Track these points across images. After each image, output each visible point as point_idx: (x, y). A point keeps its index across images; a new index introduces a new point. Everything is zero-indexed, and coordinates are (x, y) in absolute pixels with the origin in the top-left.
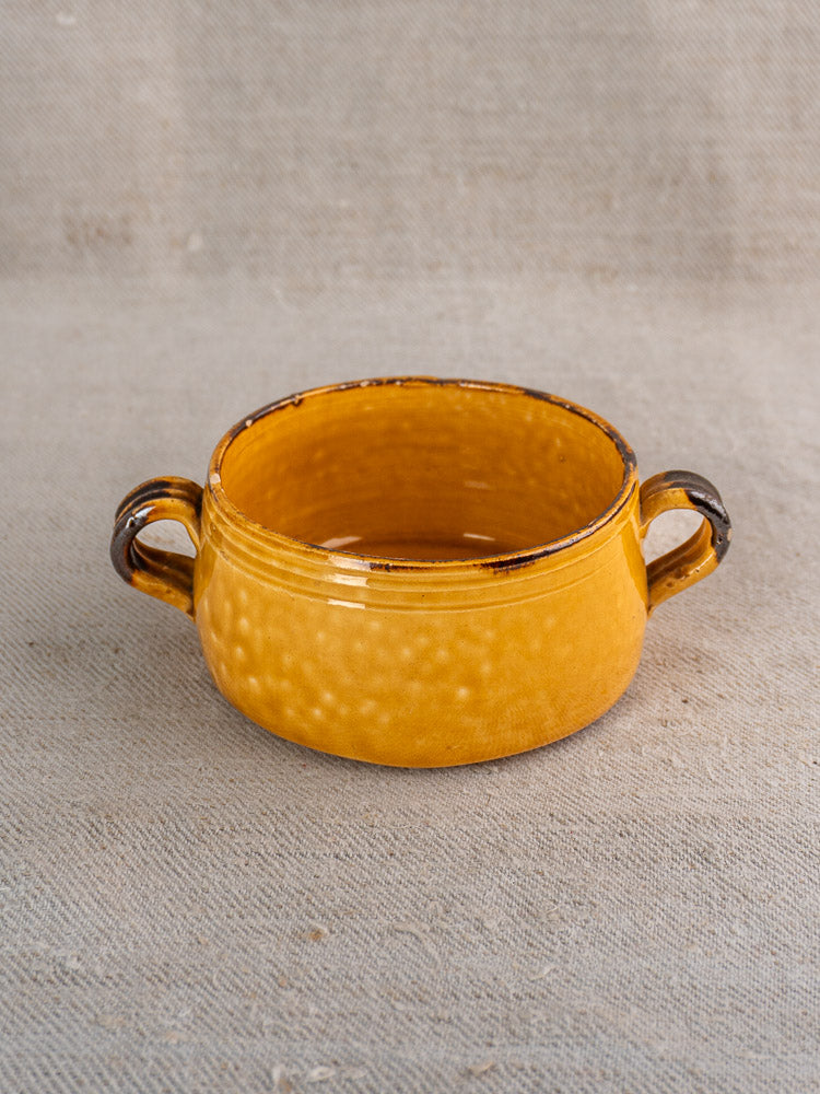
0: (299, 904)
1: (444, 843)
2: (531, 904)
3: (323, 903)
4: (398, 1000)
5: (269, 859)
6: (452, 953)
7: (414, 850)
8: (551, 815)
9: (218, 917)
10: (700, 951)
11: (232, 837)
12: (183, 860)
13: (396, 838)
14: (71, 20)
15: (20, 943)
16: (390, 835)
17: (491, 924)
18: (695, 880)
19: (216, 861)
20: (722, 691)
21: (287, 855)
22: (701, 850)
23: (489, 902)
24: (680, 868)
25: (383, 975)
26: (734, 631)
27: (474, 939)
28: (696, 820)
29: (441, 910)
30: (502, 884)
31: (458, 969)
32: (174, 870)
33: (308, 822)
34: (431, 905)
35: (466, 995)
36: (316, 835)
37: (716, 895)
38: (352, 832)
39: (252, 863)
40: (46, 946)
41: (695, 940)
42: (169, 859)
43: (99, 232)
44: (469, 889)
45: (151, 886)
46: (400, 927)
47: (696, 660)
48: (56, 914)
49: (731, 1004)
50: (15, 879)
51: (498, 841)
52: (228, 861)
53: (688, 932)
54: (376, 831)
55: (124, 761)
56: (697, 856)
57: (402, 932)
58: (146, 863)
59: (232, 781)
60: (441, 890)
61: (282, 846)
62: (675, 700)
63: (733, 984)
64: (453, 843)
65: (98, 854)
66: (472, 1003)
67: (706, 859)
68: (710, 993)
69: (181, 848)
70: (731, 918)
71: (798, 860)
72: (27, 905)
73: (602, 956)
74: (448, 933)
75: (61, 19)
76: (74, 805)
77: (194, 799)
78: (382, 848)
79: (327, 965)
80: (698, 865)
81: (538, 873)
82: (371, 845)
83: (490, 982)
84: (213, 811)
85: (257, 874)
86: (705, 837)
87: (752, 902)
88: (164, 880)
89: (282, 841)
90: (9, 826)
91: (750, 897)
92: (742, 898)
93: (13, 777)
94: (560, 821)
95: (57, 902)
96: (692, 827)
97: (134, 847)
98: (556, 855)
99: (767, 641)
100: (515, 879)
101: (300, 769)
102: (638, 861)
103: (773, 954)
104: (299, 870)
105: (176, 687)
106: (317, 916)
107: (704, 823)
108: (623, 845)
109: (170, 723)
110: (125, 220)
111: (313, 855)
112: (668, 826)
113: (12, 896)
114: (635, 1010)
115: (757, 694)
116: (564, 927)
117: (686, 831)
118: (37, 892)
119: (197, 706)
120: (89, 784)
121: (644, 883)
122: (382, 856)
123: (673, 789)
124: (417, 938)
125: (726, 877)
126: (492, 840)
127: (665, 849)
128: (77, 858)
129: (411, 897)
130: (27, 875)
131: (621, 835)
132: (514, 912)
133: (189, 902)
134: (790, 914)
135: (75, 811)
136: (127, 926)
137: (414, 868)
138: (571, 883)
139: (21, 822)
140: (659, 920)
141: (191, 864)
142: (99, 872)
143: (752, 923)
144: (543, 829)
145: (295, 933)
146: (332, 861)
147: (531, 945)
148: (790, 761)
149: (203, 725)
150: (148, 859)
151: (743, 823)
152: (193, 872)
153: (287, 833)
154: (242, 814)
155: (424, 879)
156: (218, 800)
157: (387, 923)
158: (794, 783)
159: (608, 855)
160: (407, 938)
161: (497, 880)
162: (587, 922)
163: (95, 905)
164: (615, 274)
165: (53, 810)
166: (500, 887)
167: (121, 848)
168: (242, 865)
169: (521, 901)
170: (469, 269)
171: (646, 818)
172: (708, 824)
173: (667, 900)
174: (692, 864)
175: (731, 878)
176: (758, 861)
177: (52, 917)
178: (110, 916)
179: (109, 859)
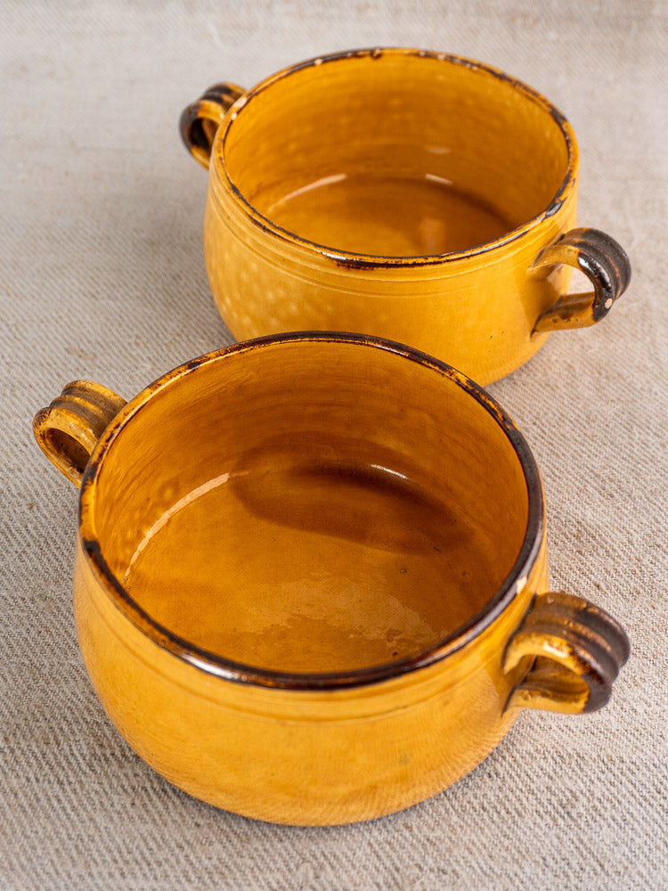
2: (397, 870)
18: (556, 841)
20: (599, 579)
22: (564, 801)
24: (543, 825)
26: (616, 495)
28: (561, 757)
30: (372, 841)
37: (574, 864)
47: (577, 537)
56: (560, 809)
67: (568, 813)
71: (656, 816)
80: (560, 821)
81: (406, 828)
86: (570, 784)
87: (608, 875)
91: (606, 867)
92: (599, 869)
96: (558, 770)
99: (648, 511)
102: (503, 812)
107: (570, 763)
108: (491, 789)
112: (534, 765)
115: (632, 584)
117: (552, 774)
121: (507, 843)
125: (585, 839)
127: (530, 796)
131: (490, 776)
132: (381, 878)
138: (438, 843)
148: (658, 680)
151: (607, 763)
158: (658, 709)
159: (476, 803)
164: (537, 21)
166: (370, 844)
169: (388, 864)
170: (397, 12)
171: (515, 753)
172: (573, 765)
173: (527, 870)
174: (554, 820)
175: (590, 839)
176: (618, 817)
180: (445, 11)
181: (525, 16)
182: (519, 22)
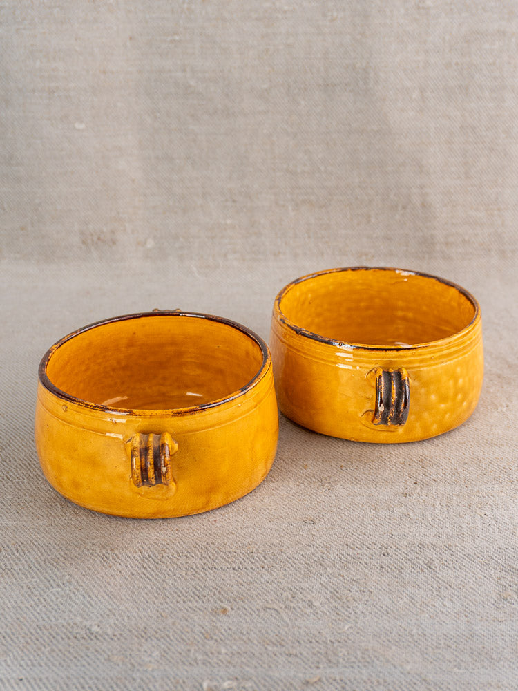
0: (215, 595)
1: (290, 561)
2: (337, 592)
3: (227, 594)
4: (268, 645)
5: (198, 571)
6: (296, 619)
7: (275, 565)
8: (347, 545)
9: (172, 602)
10: (427, 615)
11: (178, 560)
12: (152, 572)
13: (265, 559)
14: (82, 126)
15: (67, 618)
16: (262, 557)
17: (317, 604)
18: (423, 578)
19: (170, 573)
20: (435, 477)
21: (207, 569)
22: (427, 562)
23: (315, 592)
24: (416, 572)
25: (260, 631)
27: (307, 611)
28: (423, 546)
29: (290, 596)
31: (299, 628)
32: (148, 578)
33: (218, 551)
34: (285, 594)
35: (304, 641)
36: (223, 558)
37: (435, 586)
38: (242, 555)
39: (189, 573)
40: (81, 619)
41: (425, 610)
42: (145, 572)
43: (99, 239)
44: (305, 585)
45: (136, 587)
46: (269, 606)
47: (421, 462)
48: (86, 603)
49: (445, 643)
50: (64, 584)
51: (319, 560)
52: (177, 572)
53: (421, 605)
54: (254, 555)
56: (424, 565)
57: (270, 609)
58: (133, 575)
59: (177, 530)
60: (290, 586)
61: (205, 564)
62: (410, 483)
63: (445, 633)
64: (295, 561)
65: (107, 570)
66: (308, 646)
67: (429, 567)
68: (433, 638)
69: (151, 566)
70: (443, 597)
72: (70, 598)
73: (375, 619)
74: (294, 609)
75: (77, 125)
76: (93, 544)
77: (157, 540)
78: (258, 564)
79: (230, 627)
80: (425, 570)
81: (341, 576)
82: (252, 562)
83: (316, 633)
84: (167, 546)
85: (192, 579)
86: (428, 555)
87: (454, 589)
88: (142, 583)
89: (205, 561)
90: (59, 556)
91: (453, 587)
92: (448, 587)
94: (352, 548)
95: (86, 596)
96: (421, 550)
97: (126, 566)
98: (350, 566)
99: (458, 450)
100: (328, 579)
101: (213, 523)
102: (393, 568)
103: (466, 616)
104: (214, 576)
106: (224, 601)
107: (428, 548)
108: (386, 560)
110: (113, 232)
111: (222, 568)
112: (408, 549)
113: (62, 593)
114: (394, 648)
115: (454, 478)
116: (355, 604)
117: (418, 552)
118: (75, 591)
122: (258, 568)
123: (411, 530)
124: (278, 612)
125: (440, 576)
126: (316, 559)
127: (408, 562)
128: (96, 572)
129: (274, 590)
130: (70, 582)
131: (384, 555)
132: (328, 597)
133: (156, 595)
134: (474, 595)
135: (95, 548)
136: (123, 608)
137: (275, 574)
138: (358, 581)
139: (66, 554)
140: (405, 600)
141: (157, 575)
142: (108, 580)
143: (454, 600)
144: (343, 553)
145: (213, 610)
146: (232, 571)
147: (338, 614)
148: (472, 514)
150: (134, 572)
151: (448, 547)
152: (158, 578)
153: (207, 557)
154: (183, 547)
155: (281, 580)
156: (170, 540)
157: (261, 604)
158: (474, 526)
159: (378, 565)
160: (272, 611)
161: (319, 580)
162: (367, 601)
163: (106, 597)
165: (82, 547)
166: (321, 583)
167: (120, 567)
168: (184, 575)
169: (332, 591)
170: (296, 255)
171: (397, 545)
172: (430, 548)
173: (409, 589)
174: (422, 570)
175: (442, 576)
176: (456, 567)
177: (84, 604)
178: (114, 603)
179: (113, 573)
180: (322, 254)
181: (366, 254)
182: (364, 257)
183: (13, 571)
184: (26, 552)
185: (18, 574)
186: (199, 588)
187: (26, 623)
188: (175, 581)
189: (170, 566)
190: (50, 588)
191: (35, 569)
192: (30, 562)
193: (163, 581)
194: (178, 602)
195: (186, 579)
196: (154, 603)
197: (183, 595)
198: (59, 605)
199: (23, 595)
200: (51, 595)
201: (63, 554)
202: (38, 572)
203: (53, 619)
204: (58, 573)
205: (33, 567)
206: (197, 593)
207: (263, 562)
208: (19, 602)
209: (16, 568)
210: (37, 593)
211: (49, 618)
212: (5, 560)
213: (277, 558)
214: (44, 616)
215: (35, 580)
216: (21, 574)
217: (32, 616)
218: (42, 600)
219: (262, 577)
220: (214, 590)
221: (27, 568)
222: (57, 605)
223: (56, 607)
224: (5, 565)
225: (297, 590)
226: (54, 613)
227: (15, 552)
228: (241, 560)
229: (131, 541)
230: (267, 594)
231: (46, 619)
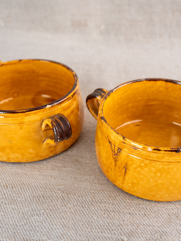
0: (118, 230)
3: (125, 230)
5: (111, 212)
7: (152, 214)
9: (95, 232)
12: (87, 211)
15: (39, 236)
16: (145, 208)
19: (96, 212)
21: (115, 212)
23: (173, 235)
32: (84, 214)
33: (122, 201)
38: (134, 205)
39: (106, 214)
40: (46, 238)
42: (83, 210)
44: (167, 230)
45: (77, 219)
48: (50, 228)
50: (40, 214)
51: (176, 213)
52: (99, 212)
54: (141, 206)
55: (73, 175)
58: (76, 211)
59: (101, 184)
61: (114, 208)
64: (163, 213)
65: (63, 208)
69: (86, 206)
72: (42, 224)
76: (59, 189)
77: (91, 189)
78: (142, 212)
82: (139, 211)
84: (96, 194)
85: (107, 218)
88: (81, 217)
89: (114, 206)
90: (41, 195)
93: (44, 178)
95: (51, 224)
97: (74, 205)
104: (118, 217)
105: (89, 152)
106: (123, 235)
109: (86, 164)
111: (123, 212)
113: (39, 220)
118: (45, 220)
119: (94, 159)
120: (63, 182)
122: (142, 214)
126: (174, 213)
128: (57, 209)
129: (150, 230)
130: (43, 214)
133: (87, 226)
135: (59, 192)
136: (69, 234)
137: (151, 220)
139: (44, 194)
141: (89, 212)
142: (63, 214)
146: (128, 215)
149: (95, 165)
150: (77, 210)
152: (89, 215)
153: (116, 204)
154: (104, 196)
155: (154, 224)
156: (98, 191)
161: (175, 227)
163: (61, 226)
165: (53, 191)
167: (70, 205)
168: (103, 214)
177: (49, 228)
178: (65, 230)
179: (66, 210)
183: (17, 202)
184: (25, 190)
185: (19, 203)
186: (110, 224)
187: (18, 236)
188: (98, 217)
189: (96, 208)
190: (33, 215)
191: (28, 202)
192: (26, 197)
193: (92, 217)
194: (98, 232)
195: (104, 217)
196: (86, 231)
197: (101, 228)
198: (36, 227)
199: (19, 217)
200: (33, 220)
201: (43, 193)
202: (29, 204)
203: (32, 236)
204: (38, 207)
205: (27, 200)
206: (109, 227)
207: (145, 211)
208: (16, 221)
209: (18, 199)
210: (26, 217)
211: (30, 234)
212: (14, 194)
213: (153, 209)
214: (28, 233)
215: (27, 209)
216: (20, 204)
217: (22, 232)
218: (28, 222)
219: (144, 221)
220: (118, 227)
221: (24, 200)
222: (35, 227)
223: (34, 228)
224: (14, 197)
225: (163, 232)
226: (33, 232)
227: (20, 189)
228: (133, 208)
229: (78, 189)
230: (147, 233)
231: (29, 235)
